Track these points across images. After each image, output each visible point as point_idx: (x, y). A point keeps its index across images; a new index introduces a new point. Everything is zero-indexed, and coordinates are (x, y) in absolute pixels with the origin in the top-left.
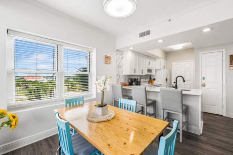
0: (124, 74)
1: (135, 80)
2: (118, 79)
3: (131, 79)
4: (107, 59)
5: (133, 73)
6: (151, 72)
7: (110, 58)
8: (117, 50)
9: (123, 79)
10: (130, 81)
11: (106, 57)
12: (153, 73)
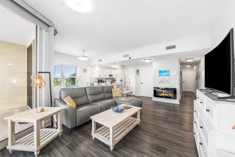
0: (95, 77)
1: (101, 80)
2: (91, 80)
3: (99, 80)
4: (85, 71)
5: (99, 77)
6: (112, 76)
7: (86, 70)
8: (91, 66)
9: (94, 80)
10: (98, 81)
11: (84, 70)
12: (114, 77)
